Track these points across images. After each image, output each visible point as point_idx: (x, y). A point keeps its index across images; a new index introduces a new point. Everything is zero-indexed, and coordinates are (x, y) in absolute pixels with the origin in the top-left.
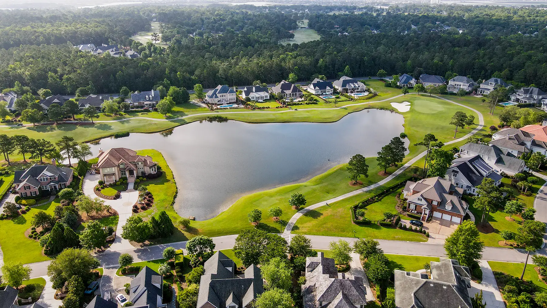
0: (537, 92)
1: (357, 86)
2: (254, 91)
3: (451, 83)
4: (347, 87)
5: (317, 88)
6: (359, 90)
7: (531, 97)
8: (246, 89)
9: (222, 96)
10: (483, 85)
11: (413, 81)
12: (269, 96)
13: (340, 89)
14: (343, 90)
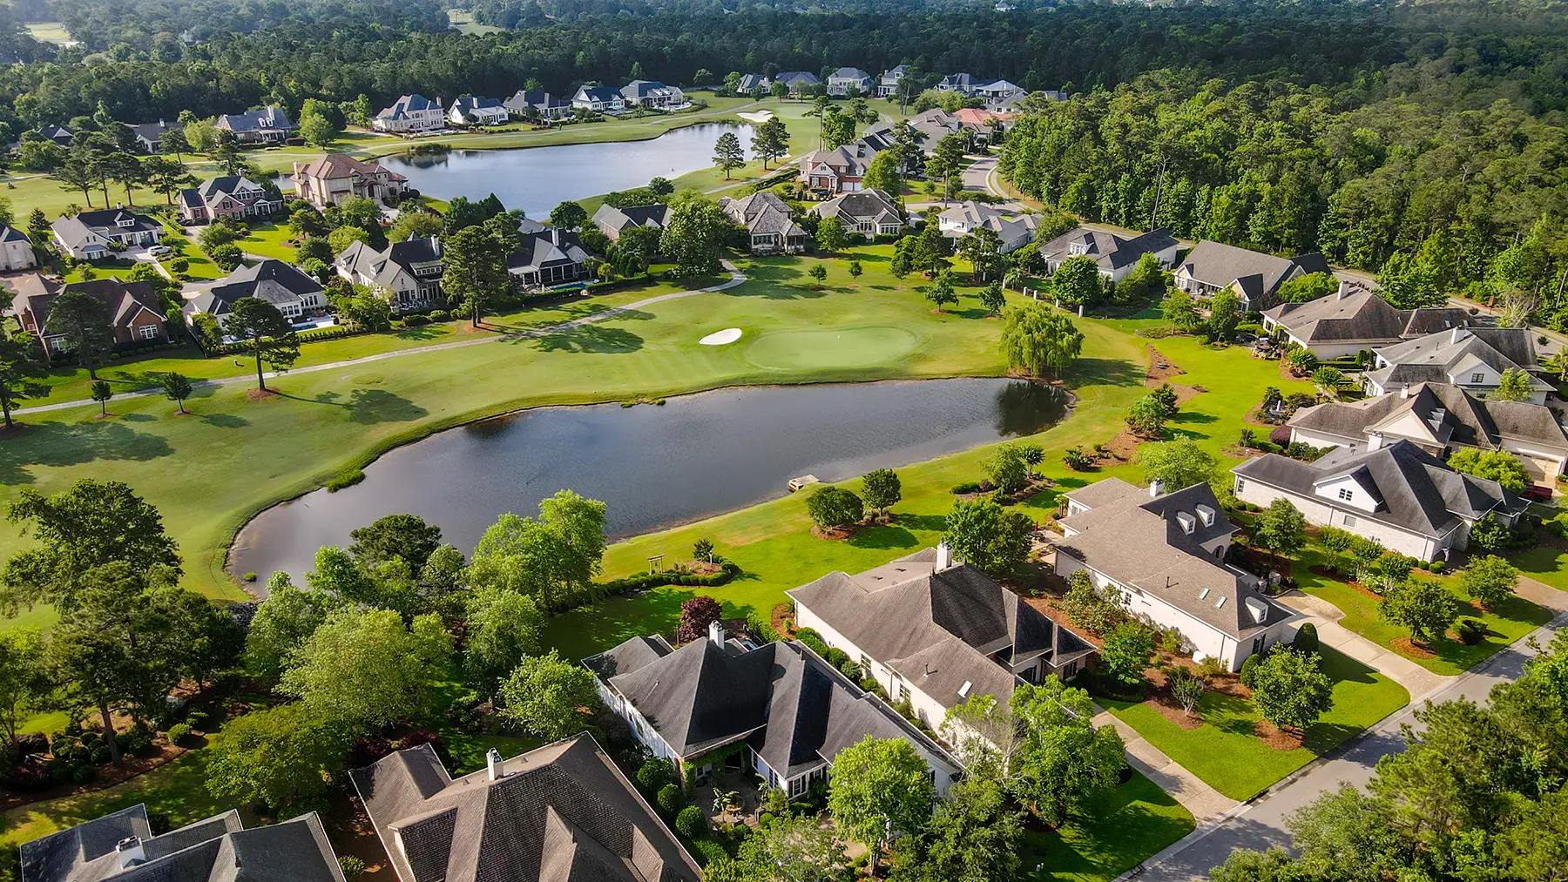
0: (967, 80)
1: (667, 92)
2: (475, 105)
3: (831, 80)
4: (649, 95)
5: (596, 98)
6: (672, 101)
7: (960, 89)
8: (458, 103)
9: (417, 116)
10: (887, 80)
11: (765, 82)
12: (506, 115)
13: (635, 100)
14: (643, 101)
